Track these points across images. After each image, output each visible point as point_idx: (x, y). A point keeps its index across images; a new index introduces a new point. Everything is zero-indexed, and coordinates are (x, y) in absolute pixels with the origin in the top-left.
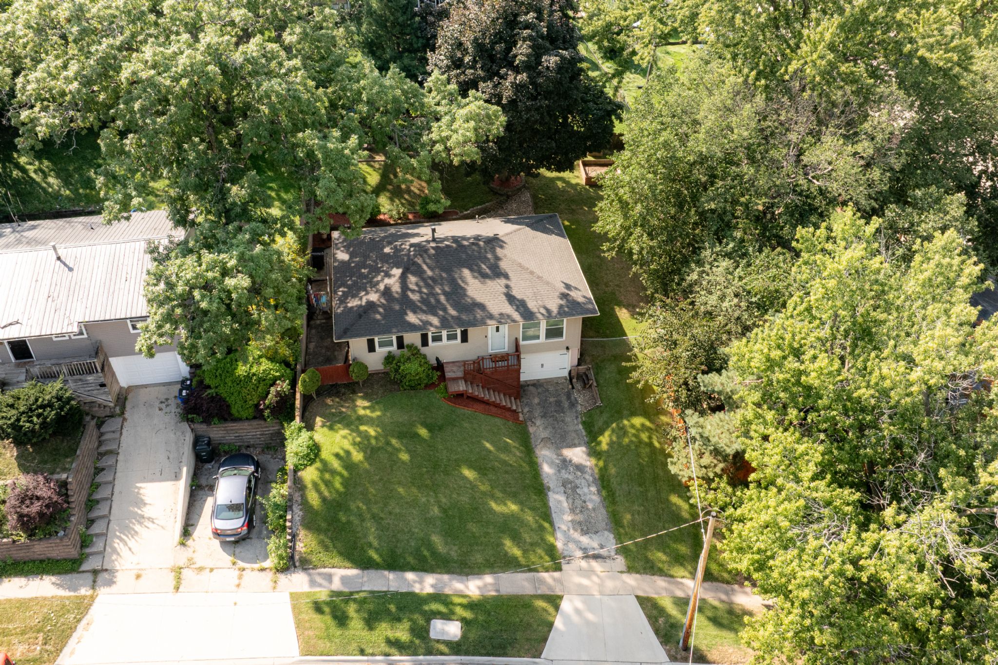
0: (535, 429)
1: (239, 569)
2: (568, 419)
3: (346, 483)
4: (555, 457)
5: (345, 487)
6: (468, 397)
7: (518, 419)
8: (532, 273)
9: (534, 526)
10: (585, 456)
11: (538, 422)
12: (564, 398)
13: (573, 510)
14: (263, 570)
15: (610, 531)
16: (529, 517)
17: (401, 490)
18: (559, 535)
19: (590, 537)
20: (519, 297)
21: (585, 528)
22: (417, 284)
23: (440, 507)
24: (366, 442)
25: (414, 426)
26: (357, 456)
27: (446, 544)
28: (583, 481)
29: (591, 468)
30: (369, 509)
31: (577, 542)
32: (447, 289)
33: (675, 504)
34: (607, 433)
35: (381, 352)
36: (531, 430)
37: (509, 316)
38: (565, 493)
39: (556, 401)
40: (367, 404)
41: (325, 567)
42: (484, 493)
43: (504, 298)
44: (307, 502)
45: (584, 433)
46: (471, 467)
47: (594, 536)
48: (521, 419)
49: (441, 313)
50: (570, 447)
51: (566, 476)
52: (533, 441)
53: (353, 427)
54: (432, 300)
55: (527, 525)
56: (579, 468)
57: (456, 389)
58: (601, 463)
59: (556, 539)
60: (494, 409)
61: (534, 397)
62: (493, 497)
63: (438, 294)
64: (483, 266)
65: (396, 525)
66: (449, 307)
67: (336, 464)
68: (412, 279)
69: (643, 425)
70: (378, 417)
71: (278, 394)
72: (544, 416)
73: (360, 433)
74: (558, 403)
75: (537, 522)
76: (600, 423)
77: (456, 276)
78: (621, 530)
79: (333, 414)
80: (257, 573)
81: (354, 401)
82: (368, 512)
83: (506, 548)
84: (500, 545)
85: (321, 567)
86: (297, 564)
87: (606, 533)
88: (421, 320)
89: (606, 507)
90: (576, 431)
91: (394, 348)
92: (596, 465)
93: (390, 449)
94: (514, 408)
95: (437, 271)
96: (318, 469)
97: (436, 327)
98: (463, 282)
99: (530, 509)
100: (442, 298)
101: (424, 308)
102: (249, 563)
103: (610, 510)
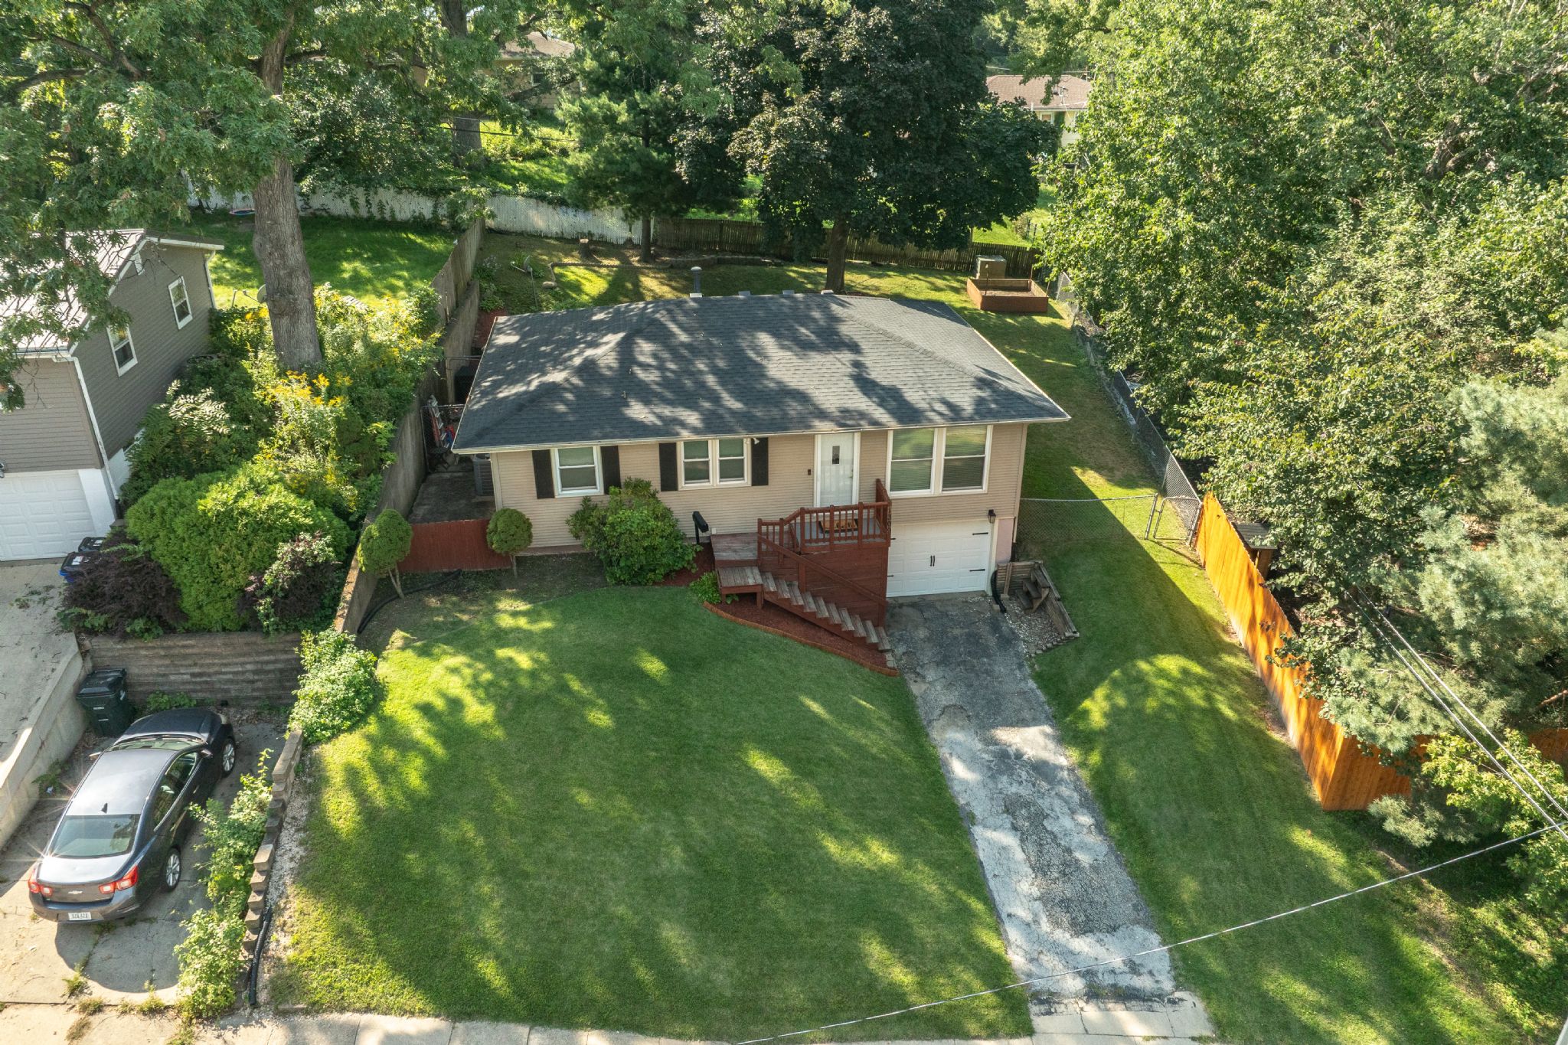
0: (924, 687)
1: (84, 1008)
2: (1000, 669)
3: (436, 773)
4: (980, 746)
5: (434, 786)
6: (767, 604)
7: (884, 663)
8: (910, 345)
9: (945, 908)
10: (1051, 745)
11: (931, 674)
12: (984, 630)
13: (1040, 869)
14: (155, 1011)
15: (1146, 926)
16: (928, 884)
17: (584, 798)
18: (1014, 934)
19: (1099, 941)
20: (885, 382)
21: (1081, 918)
22: (655, 356)
23: (688, 848)
24: (505, 683)
25: (635, 653)
26: (478, 712)
27: (703, 950)
28: (1057, 802)
29: (1071, 770)
30: (492, 849)
31: (1066, 955)
32: (721, 364)
33: (1310, 853)
34: (1100, 693)
35: (566, 498)
36: (916, 689)
37: (862, 415)
38: (1015, 828)
39: (969, 635)
40: (523, 606)
41: (343, 1010)
42: (810, 818)
43: (852, 383)
44: (323, 821)
45: (1043, 698)
46: (774, 750)
47: (1108, 939)
48: (890, 664)
49: (707, 405)
50: (1012, 725)
51: (1014, 789)
52: (921, 712)
53: (480, 651)
54: (688, 383)
55: (924, 904)
56: (1041, 770)
57: (740, 582)
58: (1095, 758)
59: (1007, 943)
60: (827, 639)
61: (916, 627)
62: (832, 829)
63: (701, 372)
64: (803, 330)
65: (564, 896)
66: (725, 395)
67: (419, 730)
68: (645, 349)
69: (1185, 672)
70: (546, 631)
71: (297, 562)
72: (944, 661)
73: (494, 664)
74: (973, 639)
75: (951, 897)
76: (1081, 674)
77: (744, 344)
78: (1178, 921)
79: (437, 627)
80: (135, 1020)
81: (491, 601)
82: (490, 856)
83: (872, 966)
84: (854, 957)
85: (330, 1009)
86: (263, 997)
87: (1140, 931)
88: (659, 417)
89: (1125, 865)
90: (1022, 693)
91: (597, 491)
92: (1083, 765)
93: (566, 700)
94: (874, 639)
95: (701, 336)
96: (369, 738)
97: (695, 430)
98: (759, 354)
99: (927, 863)
100: (711, 380)
101: (668, 395)
102: (120, 989)
103: (1138, 871)
